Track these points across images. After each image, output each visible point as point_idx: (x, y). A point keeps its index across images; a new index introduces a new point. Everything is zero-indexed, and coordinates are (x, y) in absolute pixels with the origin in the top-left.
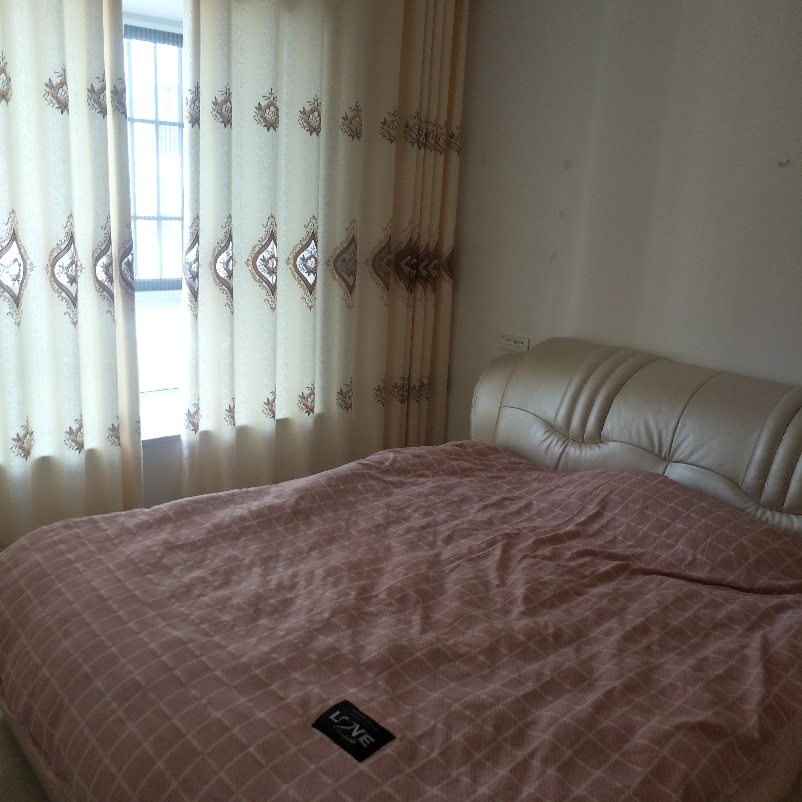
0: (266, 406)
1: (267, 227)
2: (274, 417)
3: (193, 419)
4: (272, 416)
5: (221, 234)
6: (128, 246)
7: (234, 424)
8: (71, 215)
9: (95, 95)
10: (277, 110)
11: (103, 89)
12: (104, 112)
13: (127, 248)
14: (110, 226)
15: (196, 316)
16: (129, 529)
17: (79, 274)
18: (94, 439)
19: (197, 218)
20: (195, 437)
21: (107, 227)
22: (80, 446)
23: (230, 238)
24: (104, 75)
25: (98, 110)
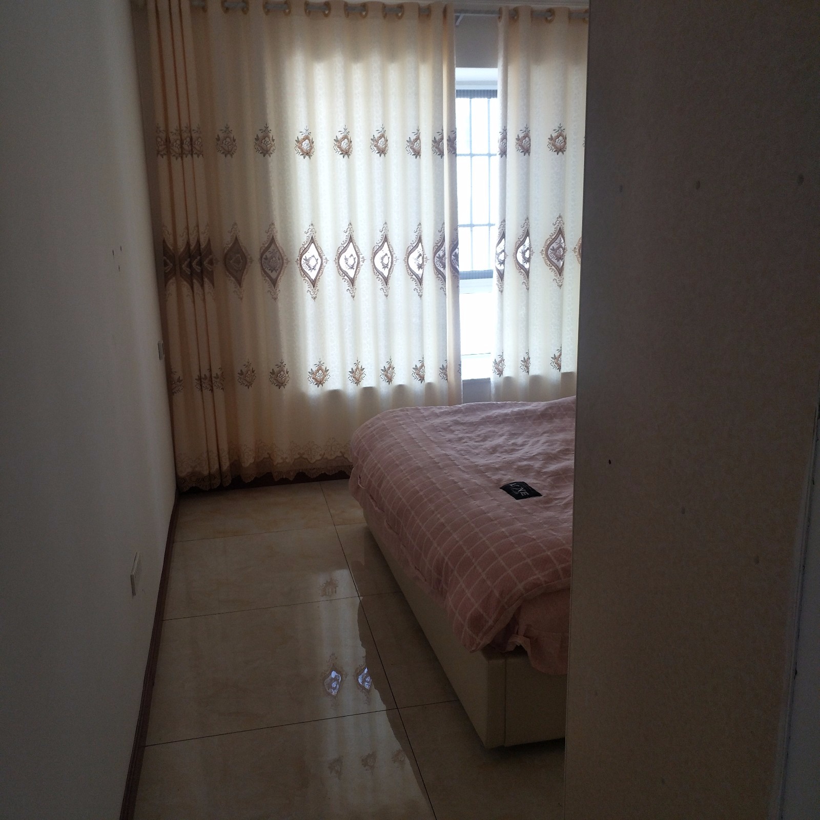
1: (556, 225)
2: (560, 371)
3: (499, 367)
5: (521, 231)
6: (455, 243)
7: (528, 372)
8: (420, 224)
9: (437, 144)
10: (565, 139)
11: (442, 139)
12: (442, 154)
13: (455, 245)
14: (444, 229)
15: (502, 292)
17: (425, 263)
18: (432, 376)
19: (504, 221)
20: (500, 380)
21: (442, 231)
22: (422, 378)
23: (527, 234)
24: (443, 130)
25: (438, 153)
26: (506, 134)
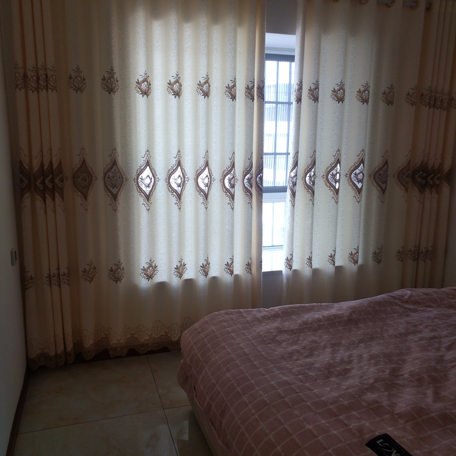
0: (330, 258)
1: (336, 157)
2: (334, 265)
3: (289, 262)
4: (333, 264)
5: (310, 161)
6: (261, 168)
7: (311, 267)
8: (234, 153)
9: (249, 91)
10: (344, 91)
11: (253, 87)
12: (253, 99)
13: (260, 170)
14: (252, 158)
15: (294, 206)
16: (258, 318)
17: (236, 183)
18: (238, 269)
19: (297, 153)
20: (290, 272)
21: (251, 159)
22: (232, 273)
23: (314, 164)
24: (254, 80)
25: (250, 98)
26: (302, 85)
